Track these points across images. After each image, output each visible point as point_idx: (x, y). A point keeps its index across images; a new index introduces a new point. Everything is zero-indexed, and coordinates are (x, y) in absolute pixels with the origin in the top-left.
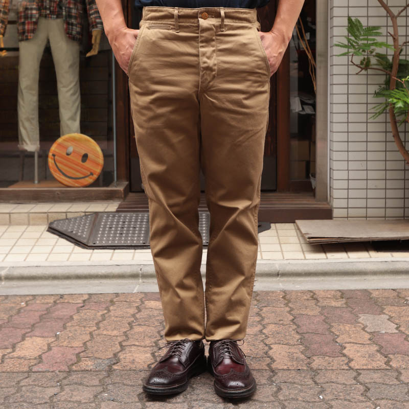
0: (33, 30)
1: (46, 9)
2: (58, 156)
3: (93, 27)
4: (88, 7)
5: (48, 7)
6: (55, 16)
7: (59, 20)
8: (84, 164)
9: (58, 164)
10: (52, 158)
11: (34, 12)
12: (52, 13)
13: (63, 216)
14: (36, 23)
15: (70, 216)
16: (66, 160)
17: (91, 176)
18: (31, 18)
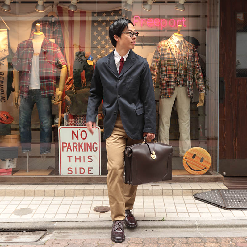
0: (172, 93)
1: (178, 82)
2: (188, 159)
3: (201, 91)
4: (197, 81)
5: (178, 81)
6: (182, 86)
7: (183, 88)
8: (201, 163)
9: (188, 163)
10: (185, 160)
11: (172, 83)
12: (180, 84)
13: (200, 191)
14: (174, 89)
15: (204, 191)
16: (192, 161)
17: (205, 169)
18: (171, 86)
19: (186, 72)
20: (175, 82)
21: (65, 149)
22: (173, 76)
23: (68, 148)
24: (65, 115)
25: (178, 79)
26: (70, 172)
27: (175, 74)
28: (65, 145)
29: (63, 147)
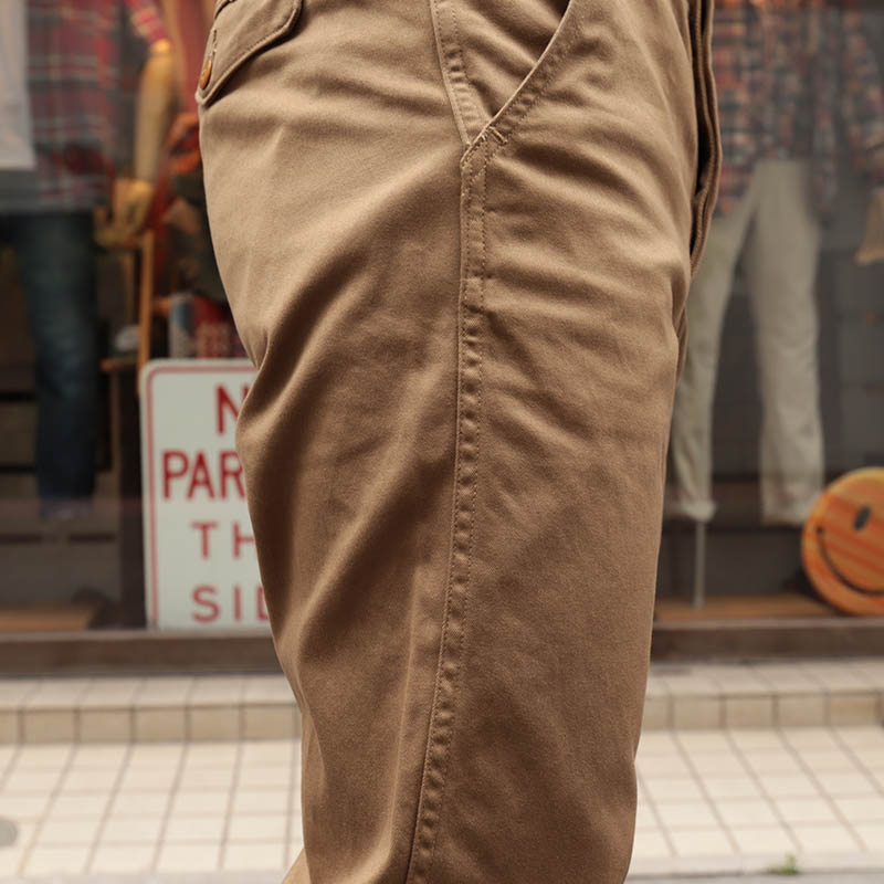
0: (738, 188)
6: (786, 153)
7: (792, 165)
9: (835, 557)
10: (814, 540)
11: (739, 137)
12: (780, 142)
14: (747, 169)
18: (730, 153)
19: (807, 79)
20: (756, 129)
21: (180, 486)
22: (742, 97)
23: (195, 483)
24: (174, 303)
25: (768, 118)
26: (206, 611)
27: (754, 87)
28: (176, 465)
29: (168, 475)
